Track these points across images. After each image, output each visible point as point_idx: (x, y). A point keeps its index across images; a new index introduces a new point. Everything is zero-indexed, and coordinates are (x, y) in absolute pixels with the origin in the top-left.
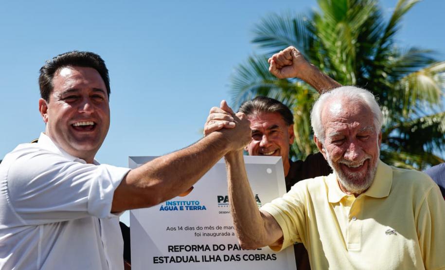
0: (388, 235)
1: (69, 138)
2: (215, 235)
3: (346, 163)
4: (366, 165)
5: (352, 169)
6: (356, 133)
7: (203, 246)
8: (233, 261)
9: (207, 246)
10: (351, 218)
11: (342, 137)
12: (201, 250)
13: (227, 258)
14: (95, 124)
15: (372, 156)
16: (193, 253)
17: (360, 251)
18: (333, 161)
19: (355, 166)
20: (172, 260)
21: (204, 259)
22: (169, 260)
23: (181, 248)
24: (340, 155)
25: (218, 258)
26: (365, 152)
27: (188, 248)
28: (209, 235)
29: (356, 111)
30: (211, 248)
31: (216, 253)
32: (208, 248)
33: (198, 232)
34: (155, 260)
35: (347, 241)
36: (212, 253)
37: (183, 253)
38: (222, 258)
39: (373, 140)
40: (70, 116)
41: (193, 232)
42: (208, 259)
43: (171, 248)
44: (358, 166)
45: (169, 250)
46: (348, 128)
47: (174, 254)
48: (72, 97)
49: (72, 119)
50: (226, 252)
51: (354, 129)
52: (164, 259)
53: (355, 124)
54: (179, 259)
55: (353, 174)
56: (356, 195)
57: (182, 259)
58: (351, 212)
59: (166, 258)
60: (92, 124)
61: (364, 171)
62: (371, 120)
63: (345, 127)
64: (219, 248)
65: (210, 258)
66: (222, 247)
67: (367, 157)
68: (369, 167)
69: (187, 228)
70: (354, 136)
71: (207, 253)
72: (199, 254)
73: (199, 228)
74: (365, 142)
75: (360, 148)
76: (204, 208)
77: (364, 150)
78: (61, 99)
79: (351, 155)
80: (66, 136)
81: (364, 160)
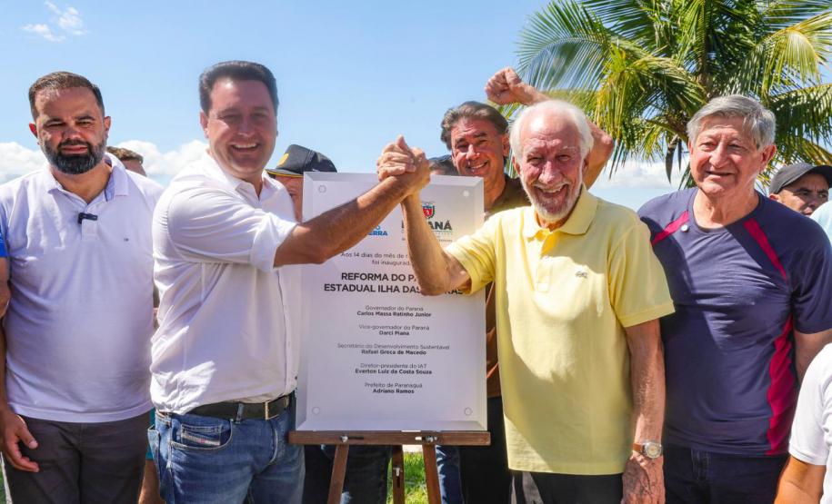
0: (578, 278)
1: (229, 158)
2: (395, 264)
3: (541, 187)
4: (564, 192)
5: (548, 195)
6: (555, 153)
7: (380, 275)
8: (413, 292)
9: (385, 275)
10: (543, 255)
11: (539, 156)
12: (378, 280)
13: (406, 289)
14: (258, 145)
15: (571, 181)
16: (369, 283)
17: (547, 292)
18: (527, 184)
19: (551, 192)
20: (345, 288)
21: (381, 289)
22: (341, 288)
23: (356, 276)
24: (535, 177)
25: (397, 289)
26: (563, 175)
27: (363, 277)
28: (388, 263)
29: (558, 128)
30: (390, 277)
31: (394, 284)
32: (386, 277)
33: (377, 259)
34: (326, 287)
35: (535, 280)
36: (391, 283)
37: (358, 282)
38: (401, 289)
39: (575, 163)
40: (229, 137)
41: (370, 259)
42: (385, 289)
43: (344, 276)
44: (554, 191)
45: (343, 277)
46: (546, 146)
47: (348, 282)
48: (231, 116)
49: (232, 140)
50: (406, 283)
51: (553, 148)
52: (336, 287)
53: (556, 142)
54: (352, 288)
55: (548, 201)
56: (551, 227)
57: (356, 288)
58: (543, 248)
59: (339, 285)
60: (254, 145)
61: (560, 198)
62: (576, 141)
63: (543, 145)
64: (398, 278)
65: (388, 289)
66: (402, 278)
67: (566, 183)
68: (567, 195)
69: (364, 255)
70: (553, 155)
71: (385, 283)
72: (376, 284)
73: (377, 255)
74: (564, 164)
75: (558, 171)
76: (385, 233)
77: (562, 173)
78: (220, 118)
79: (546, 176)
80: (226, 158)
81: (561, 185)
